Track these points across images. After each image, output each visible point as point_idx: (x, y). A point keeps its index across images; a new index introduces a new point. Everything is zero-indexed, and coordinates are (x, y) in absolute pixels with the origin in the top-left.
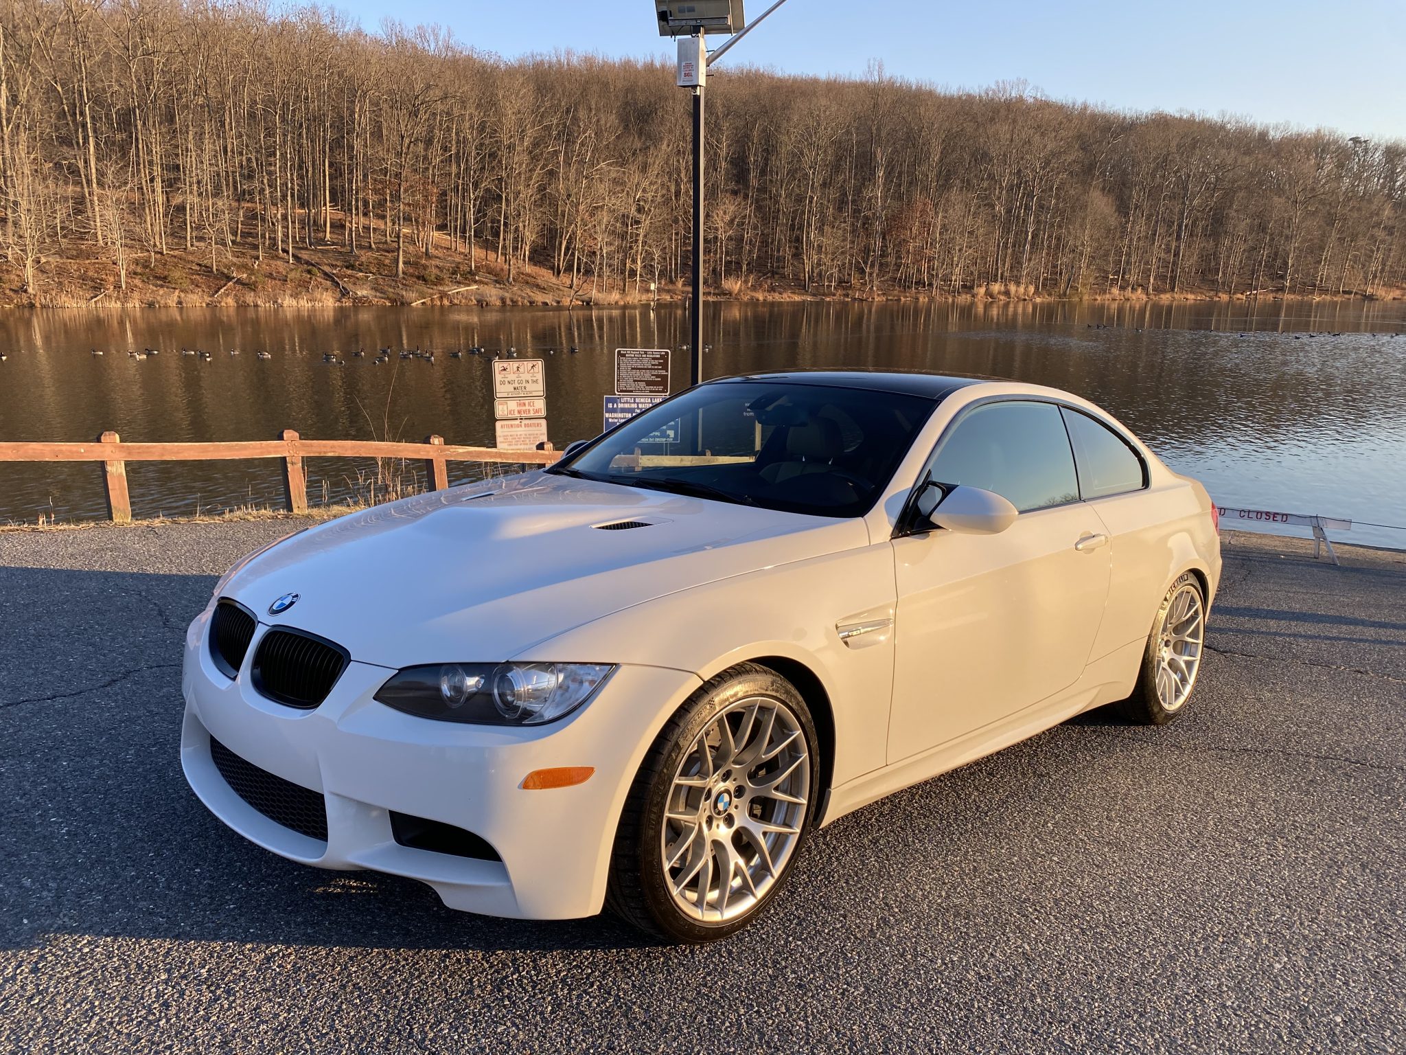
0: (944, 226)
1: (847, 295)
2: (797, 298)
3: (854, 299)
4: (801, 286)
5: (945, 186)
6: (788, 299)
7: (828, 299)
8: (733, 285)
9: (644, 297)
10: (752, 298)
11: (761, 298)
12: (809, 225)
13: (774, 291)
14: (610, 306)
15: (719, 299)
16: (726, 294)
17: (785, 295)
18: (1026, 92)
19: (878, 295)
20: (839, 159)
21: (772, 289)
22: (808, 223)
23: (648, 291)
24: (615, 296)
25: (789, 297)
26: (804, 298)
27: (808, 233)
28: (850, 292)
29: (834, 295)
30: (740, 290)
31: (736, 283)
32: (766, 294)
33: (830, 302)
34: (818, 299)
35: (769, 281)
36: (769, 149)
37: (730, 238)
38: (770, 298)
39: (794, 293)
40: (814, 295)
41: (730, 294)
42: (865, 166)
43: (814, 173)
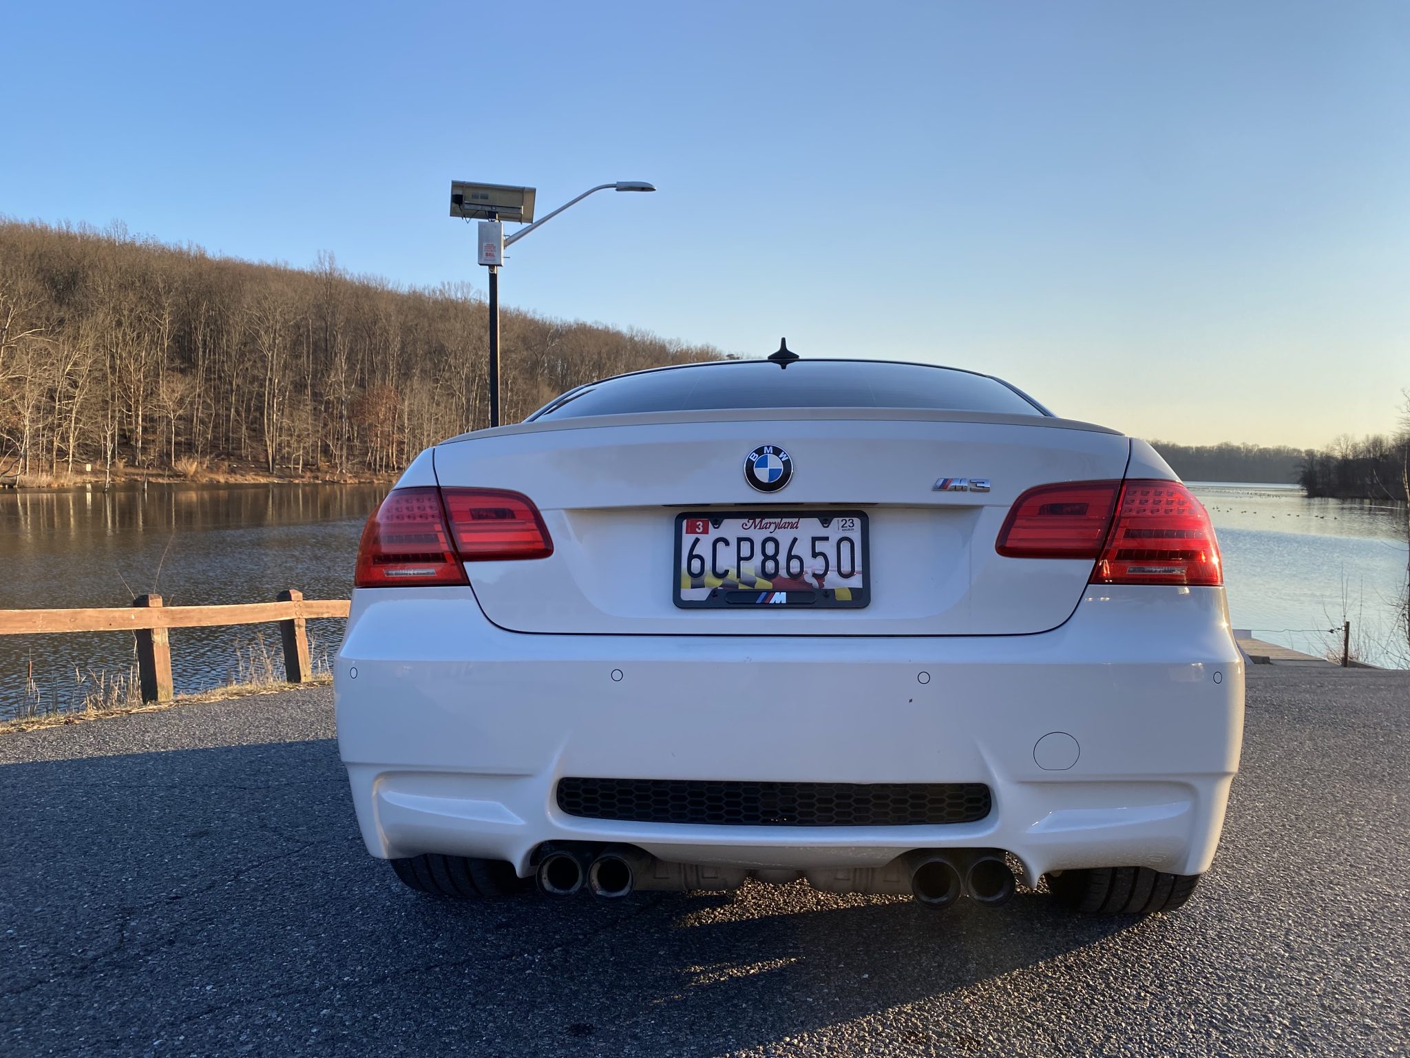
0: (411, 412)
1: (317, 478)
2: (263, 480)
3: (325, 482)
4: (265, 469)
5: (406, 375)
6: (252, 482)
7: (297, 481)
8: (189, 466)
9: (79, 479)
10: (211, 480)
11: (222, 480)
12: (270, 406)
13: (235, 473)
14: (40, 489)
15: (172, 481)
16: (179, 476)
17: (248, 477)
18: (471, 294)
19: (350, 478)
20: (296, 343)
21: (232, 471)
22: (268, 404)
23: (82, 472)
24: (44, 479)
25: (250, 479)
26: (270, 480)
27: (269, 414)
28: (319, 474)
29: (303, 477)
30: (196, 472)
31: (191, 465)
32: (227, 476)
33: (298, 484)
34: (286, 481)
35: (226, 463)
36: (218, 328)
37: (180, 418)
38: (232, 480)
39: (259, 475)
40: (280, 477)
41: (185, 475)
42: (323, 352)
43: (273, 356)
